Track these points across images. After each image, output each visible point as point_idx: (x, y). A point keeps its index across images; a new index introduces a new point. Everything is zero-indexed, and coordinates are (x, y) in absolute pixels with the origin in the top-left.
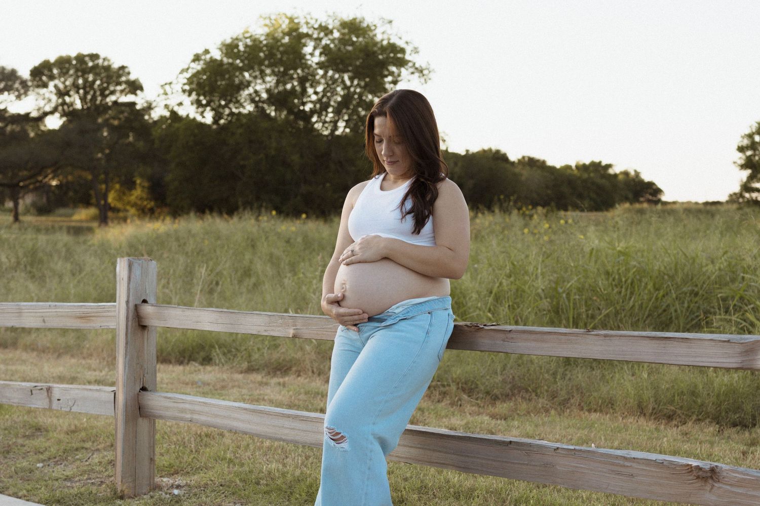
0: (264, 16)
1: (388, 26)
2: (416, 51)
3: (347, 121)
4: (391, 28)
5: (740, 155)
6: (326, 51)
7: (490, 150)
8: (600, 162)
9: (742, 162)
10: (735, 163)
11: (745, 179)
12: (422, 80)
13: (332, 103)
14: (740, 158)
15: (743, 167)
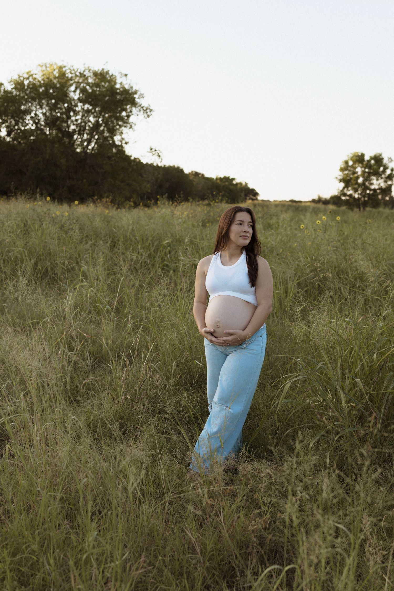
0: (41, 65)
1: (124, 78)
2: (142, 96)
3: (97, 140)
4: (127, 80)
5: (341, 173)
6: (83, 91)
7: (174, 167)
8: (229, 177)
9: (341, 177)
10: (336, 178)
11: (341, 188)
12: (146, 116)
13: (87, 128)
14: (340, 175)
15: (340, 181)
